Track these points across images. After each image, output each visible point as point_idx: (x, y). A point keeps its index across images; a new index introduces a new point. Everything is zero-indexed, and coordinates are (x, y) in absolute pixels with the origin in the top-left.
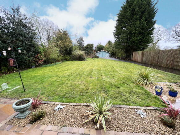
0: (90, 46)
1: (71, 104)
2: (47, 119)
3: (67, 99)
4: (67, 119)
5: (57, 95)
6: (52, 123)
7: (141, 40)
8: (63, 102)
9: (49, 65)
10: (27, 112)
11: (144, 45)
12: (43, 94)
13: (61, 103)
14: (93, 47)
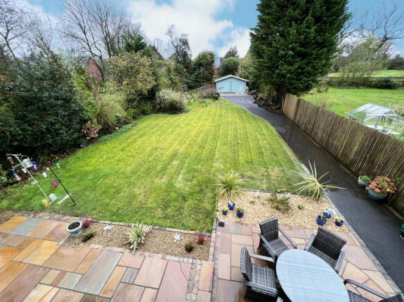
0: (206, 59)
1: (120, 224)
2: (95, 239)
3: (118, 217)
4: (111, 240)
5: (109, 211)
6: (99, 243)
7: (300, 71)
8: (113, 221)
9: (109, 136)
10: (80, 232)
11: (306, 82)
12: (95, 209)
13: (110, 223)
14: (213, 61)
